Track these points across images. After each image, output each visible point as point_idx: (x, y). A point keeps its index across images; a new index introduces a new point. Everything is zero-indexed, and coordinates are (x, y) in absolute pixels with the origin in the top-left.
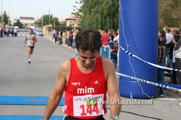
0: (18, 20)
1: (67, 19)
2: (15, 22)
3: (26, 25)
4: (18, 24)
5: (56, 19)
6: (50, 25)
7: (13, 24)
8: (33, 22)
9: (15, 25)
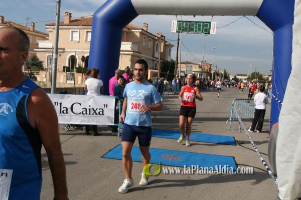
0: (235, 77)
1: (269, 76)
2: (233, 77)
3: (241, 79)
4: (235, 79)
5: (261, 75)
6: (255, 80)
7: (231, 79)
8: (246, 77)
9: (233, 79)
